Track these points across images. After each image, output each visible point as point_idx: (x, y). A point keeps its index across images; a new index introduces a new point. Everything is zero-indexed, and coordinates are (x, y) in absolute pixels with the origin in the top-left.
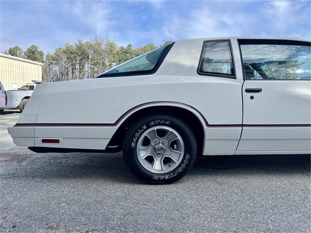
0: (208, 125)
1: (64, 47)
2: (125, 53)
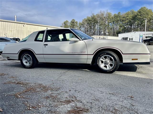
0: (36, 54)
1: (86, 18)
2: (116, 17)
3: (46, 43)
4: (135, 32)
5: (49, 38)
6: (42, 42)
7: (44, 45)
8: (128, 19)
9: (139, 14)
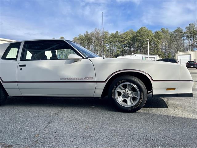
0: (3, 82)
2: (114, 37)
3: (23, 63)
4: (136, 55)
5: (29, 55)
6: (17, 60)
7: (20, 66)
8: (127, 40)
9: (139, 35)
